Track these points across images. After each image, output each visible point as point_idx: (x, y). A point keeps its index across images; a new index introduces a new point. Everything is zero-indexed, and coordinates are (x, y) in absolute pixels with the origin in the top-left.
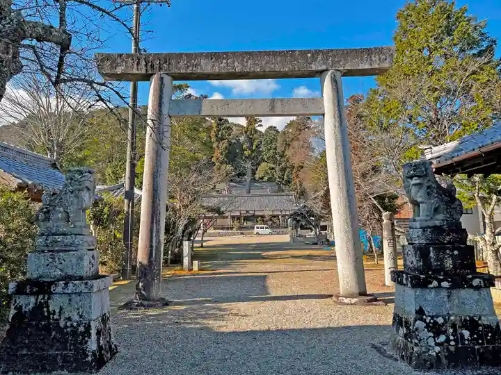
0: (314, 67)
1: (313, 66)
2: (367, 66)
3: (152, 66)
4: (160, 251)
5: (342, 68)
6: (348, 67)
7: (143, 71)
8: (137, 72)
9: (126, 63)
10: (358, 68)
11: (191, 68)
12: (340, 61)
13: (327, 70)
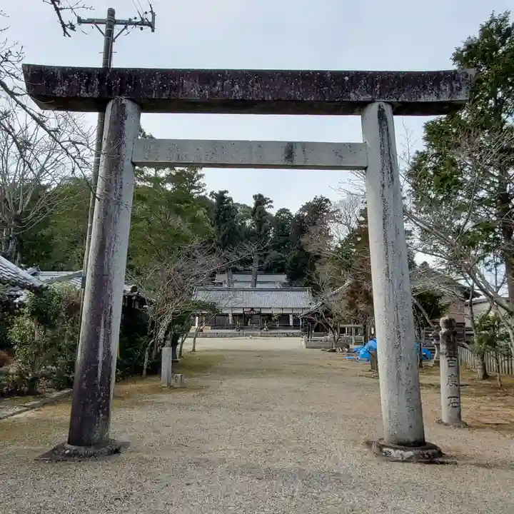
0: (353, 97)
1: (352, 95)
2: (433, 99)
3: (109, 88)
4: (110, 369)
5: (395, 100)
6: (403, 98)
7: (96, 94)
8: (86, 95)
9: (70, 81)
10: (419, 100)
11: (168, 92)
12: (393, 89)
13: (372, 101)
